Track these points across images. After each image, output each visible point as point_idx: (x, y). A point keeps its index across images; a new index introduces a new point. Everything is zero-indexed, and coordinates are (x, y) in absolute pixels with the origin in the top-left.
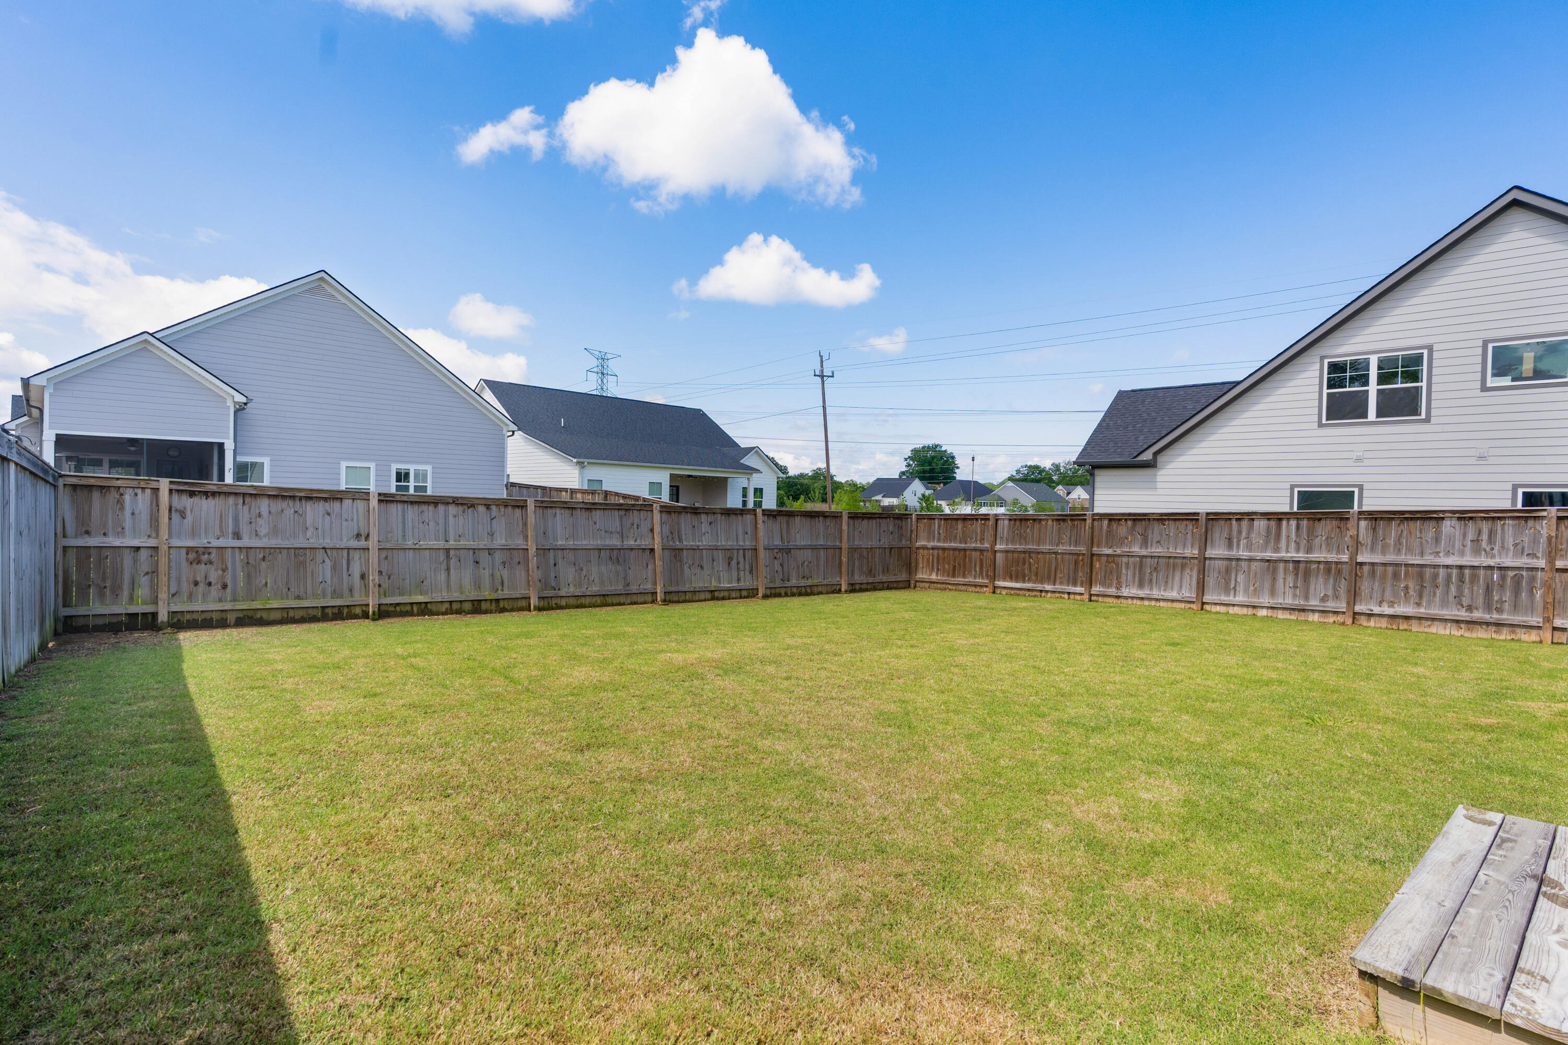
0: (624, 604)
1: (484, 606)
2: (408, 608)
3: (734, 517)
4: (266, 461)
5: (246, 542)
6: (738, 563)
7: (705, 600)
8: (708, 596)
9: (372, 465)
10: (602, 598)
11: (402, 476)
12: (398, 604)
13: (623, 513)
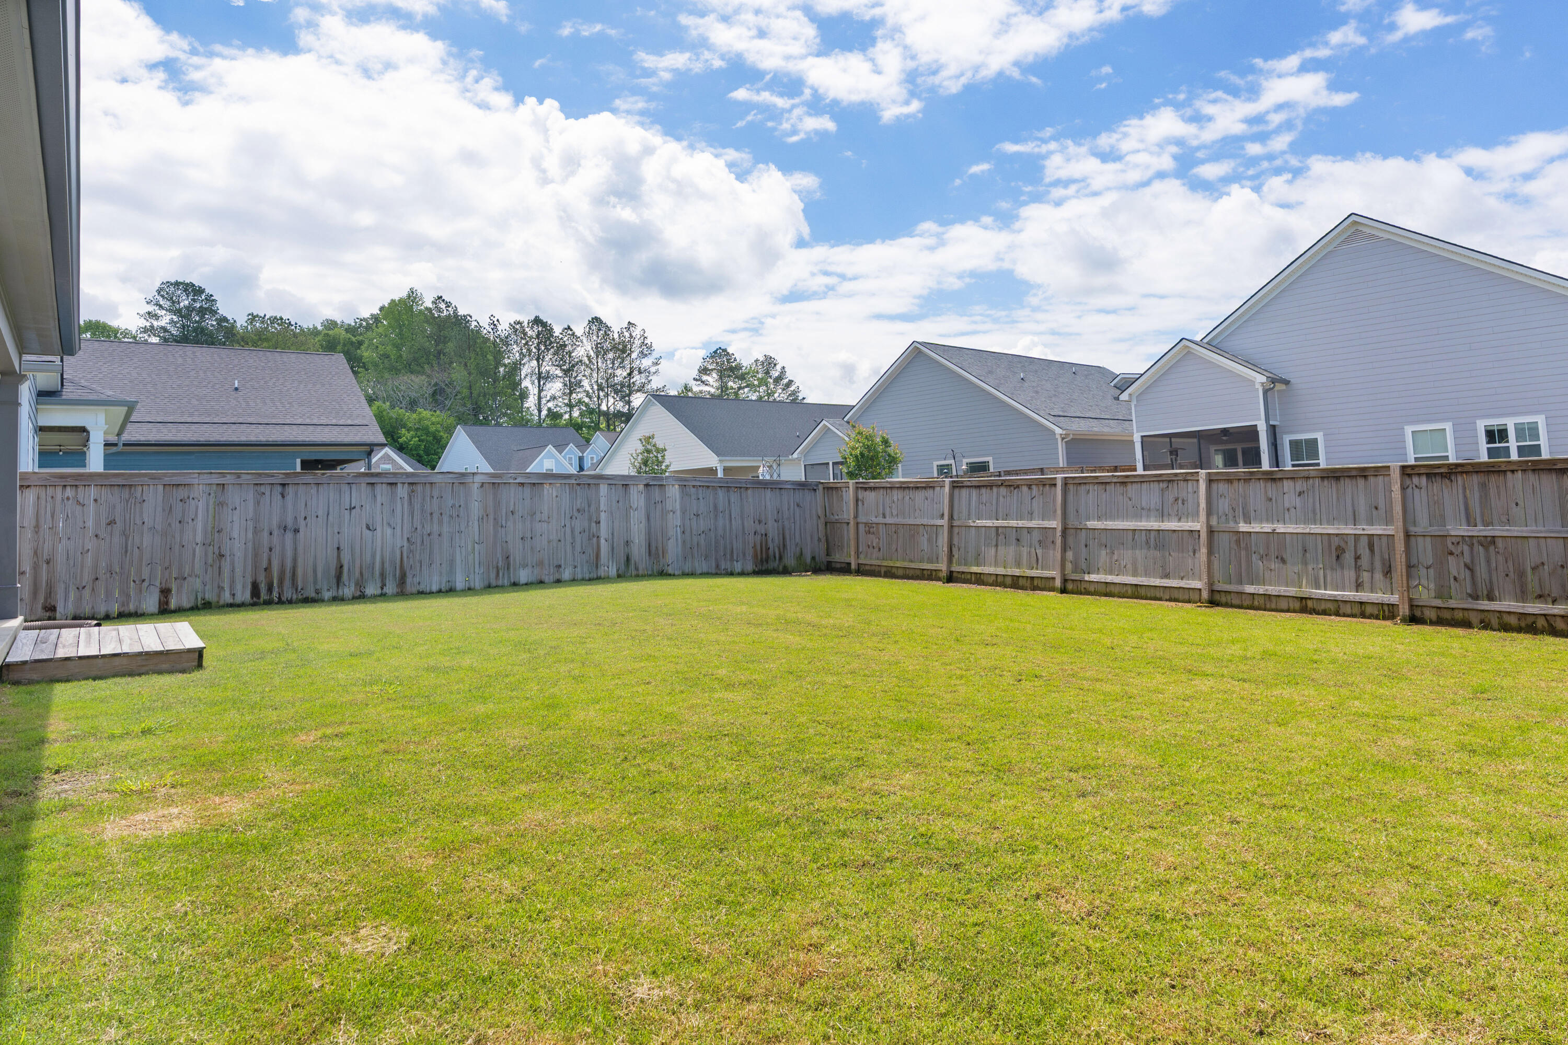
0: (1160, 599)
1: (1022, 582)
2: (969, 577)
3: (1347, 481)
4: (1319, 436)
5: (889, 520)
6: (1357, 558)
7: (1288, 611)
8: (1297, 605)
9: (1448, 426)
10: (1134, 588)
11: (1496, 435)
12: (963, 573)
13: (1165, 485)
